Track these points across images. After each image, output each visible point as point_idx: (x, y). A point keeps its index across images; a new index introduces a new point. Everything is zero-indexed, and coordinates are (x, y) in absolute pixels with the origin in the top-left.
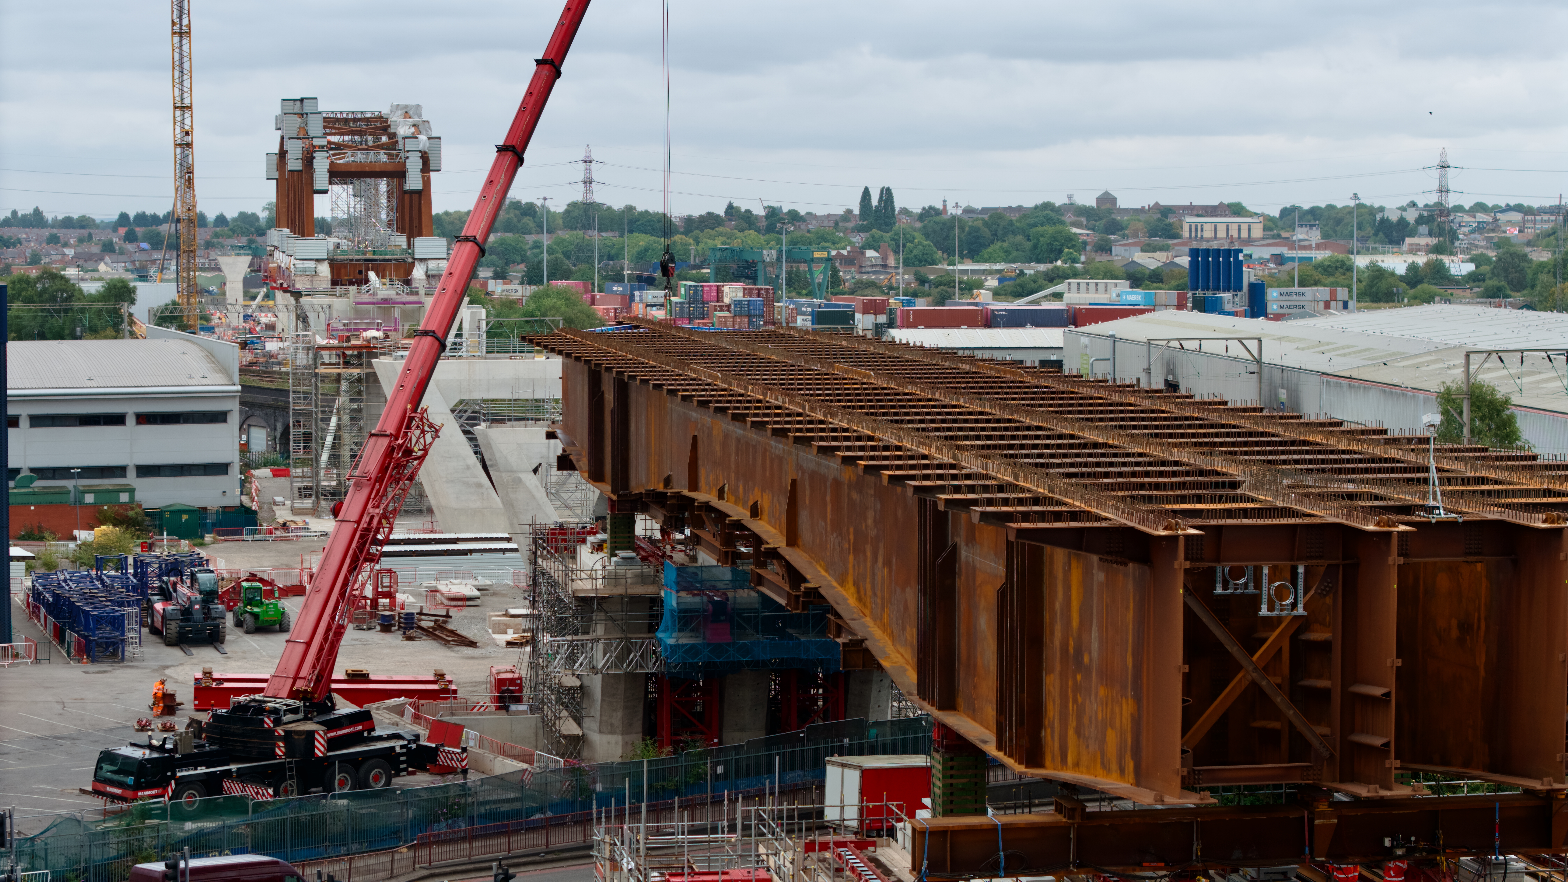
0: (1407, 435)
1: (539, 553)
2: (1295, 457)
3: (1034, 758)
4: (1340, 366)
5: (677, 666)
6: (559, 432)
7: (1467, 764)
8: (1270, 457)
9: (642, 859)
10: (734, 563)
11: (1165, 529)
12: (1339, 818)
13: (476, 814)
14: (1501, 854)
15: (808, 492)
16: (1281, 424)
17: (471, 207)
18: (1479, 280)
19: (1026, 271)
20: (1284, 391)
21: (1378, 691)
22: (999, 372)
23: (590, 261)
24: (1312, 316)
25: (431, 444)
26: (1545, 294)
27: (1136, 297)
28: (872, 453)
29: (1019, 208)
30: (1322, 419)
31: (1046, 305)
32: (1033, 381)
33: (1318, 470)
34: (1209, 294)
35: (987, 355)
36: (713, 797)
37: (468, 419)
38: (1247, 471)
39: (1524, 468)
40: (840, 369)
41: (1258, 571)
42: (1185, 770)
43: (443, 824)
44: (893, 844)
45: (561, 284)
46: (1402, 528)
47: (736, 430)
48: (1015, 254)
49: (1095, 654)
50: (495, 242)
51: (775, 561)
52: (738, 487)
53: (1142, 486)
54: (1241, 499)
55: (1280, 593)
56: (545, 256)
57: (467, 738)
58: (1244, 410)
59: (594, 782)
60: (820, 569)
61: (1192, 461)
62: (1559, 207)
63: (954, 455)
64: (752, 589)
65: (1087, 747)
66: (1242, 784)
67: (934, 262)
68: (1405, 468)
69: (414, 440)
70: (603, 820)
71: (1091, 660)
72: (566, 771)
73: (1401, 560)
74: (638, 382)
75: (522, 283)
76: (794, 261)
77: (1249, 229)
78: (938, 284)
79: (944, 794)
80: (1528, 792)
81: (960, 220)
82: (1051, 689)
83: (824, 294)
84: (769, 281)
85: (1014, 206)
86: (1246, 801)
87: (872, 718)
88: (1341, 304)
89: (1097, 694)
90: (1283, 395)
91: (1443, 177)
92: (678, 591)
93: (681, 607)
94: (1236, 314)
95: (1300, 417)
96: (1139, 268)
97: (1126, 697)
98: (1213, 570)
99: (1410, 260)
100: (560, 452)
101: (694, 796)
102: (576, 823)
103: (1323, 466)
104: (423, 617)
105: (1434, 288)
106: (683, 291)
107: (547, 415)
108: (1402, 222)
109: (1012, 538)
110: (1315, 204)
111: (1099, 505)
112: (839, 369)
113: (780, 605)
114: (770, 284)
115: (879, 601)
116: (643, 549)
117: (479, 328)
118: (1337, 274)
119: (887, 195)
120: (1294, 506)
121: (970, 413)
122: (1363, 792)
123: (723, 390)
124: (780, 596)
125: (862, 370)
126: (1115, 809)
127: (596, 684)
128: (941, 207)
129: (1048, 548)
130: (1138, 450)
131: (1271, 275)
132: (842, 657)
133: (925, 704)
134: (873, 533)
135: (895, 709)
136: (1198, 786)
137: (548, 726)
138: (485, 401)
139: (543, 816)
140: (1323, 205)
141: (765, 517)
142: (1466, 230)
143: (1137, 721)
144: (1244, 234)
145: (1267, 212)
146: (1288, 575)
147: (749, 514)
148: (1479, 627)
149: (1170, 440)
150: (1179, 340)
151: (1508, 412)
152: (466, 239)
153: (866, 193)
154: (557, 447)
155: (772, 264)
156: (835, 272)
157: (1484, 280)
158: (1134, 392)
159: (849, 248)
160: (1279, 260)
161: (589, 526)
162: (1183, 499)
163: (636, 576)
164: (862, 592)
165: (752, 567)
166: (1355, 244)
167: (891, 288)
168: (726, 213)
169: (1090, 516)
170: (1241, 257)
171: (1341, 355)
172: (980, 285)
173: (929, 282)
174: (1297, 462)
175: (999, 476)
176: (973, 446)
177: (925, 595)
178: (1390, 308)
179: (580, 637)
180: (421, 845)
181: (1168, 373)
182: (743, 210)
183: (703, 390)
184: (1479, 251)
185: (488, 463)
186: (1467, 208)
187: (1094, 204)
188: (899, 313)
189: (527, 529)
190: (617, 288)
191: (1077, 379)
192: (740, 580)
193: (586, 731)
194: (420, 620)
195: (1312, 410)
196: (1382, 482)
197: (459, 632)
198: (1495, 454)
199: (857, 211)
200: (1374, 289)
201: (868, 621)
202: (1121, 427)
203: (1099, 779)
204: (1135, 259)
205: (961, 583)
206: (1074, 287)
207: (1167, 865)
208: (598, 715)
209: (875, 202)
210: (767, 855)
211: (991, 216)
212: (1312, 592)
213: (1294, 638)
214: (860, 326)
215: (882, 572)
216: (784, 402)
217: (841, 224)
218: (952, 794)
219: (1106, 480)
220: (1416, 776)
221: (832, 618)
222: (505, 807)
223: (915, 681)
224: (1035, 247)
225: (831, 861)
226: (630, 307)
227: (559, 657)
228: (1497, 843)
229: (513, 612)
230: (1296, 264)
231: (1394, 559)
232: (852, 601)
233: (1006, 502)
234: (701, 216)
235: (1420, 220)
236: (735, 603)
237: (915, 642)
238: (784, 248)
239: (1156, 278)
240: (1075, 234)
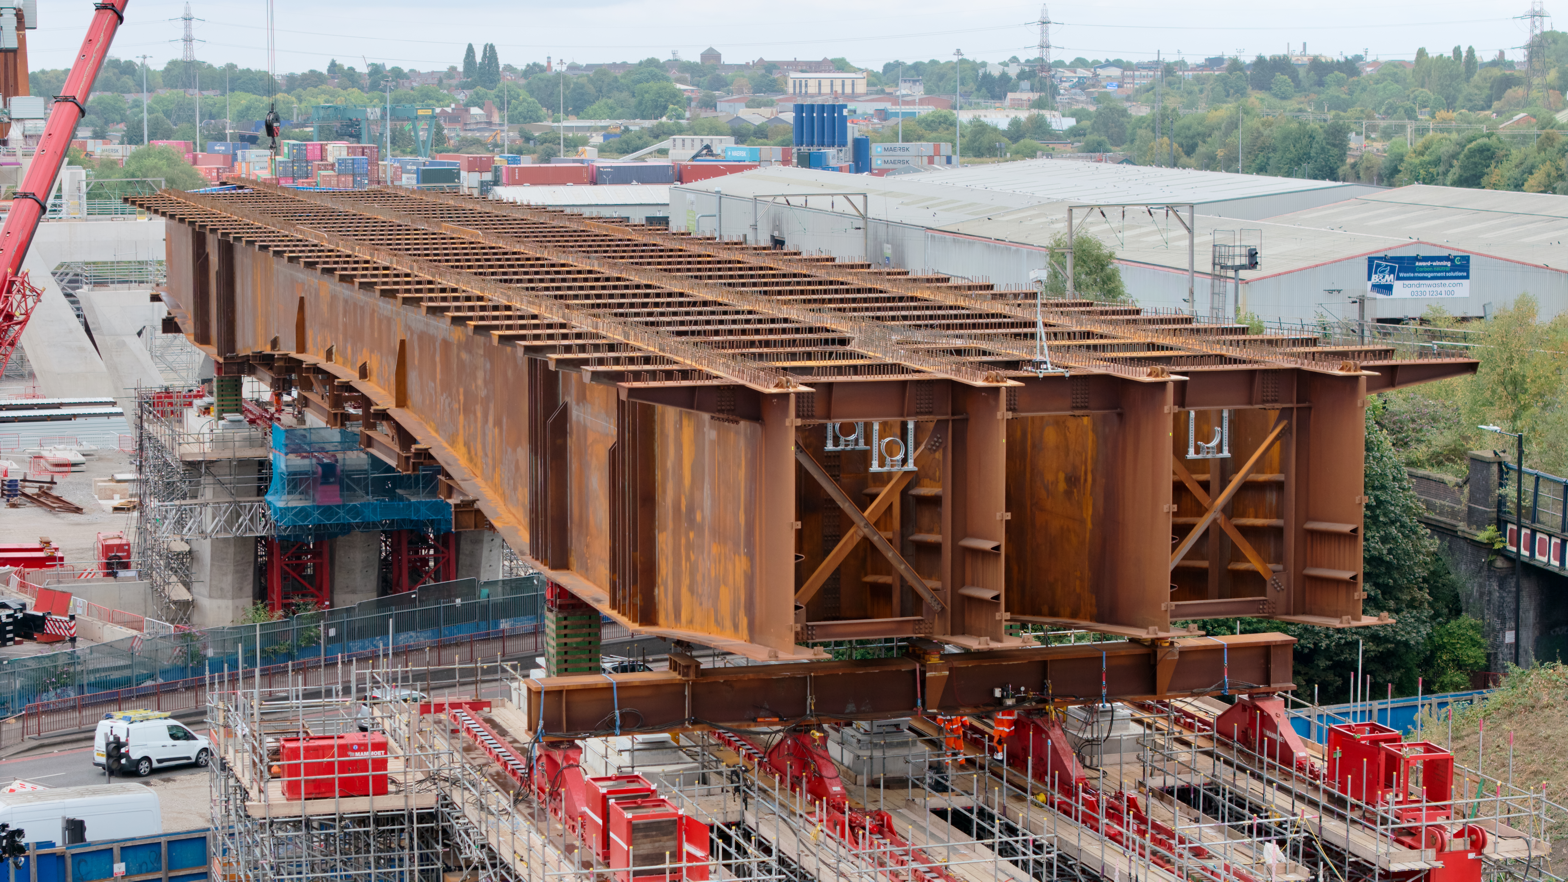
0: (1014, 291)
1: (145, 417)
2: (904, 313)
3: (648, 616)
4: (944, 221)
5: (286, 528)
6: (163, 295)
7: (1074, 615)
8: (879, 314)
9: (257, 725)
10: (343, 424)
11: (777, 386)
12: (951, 670)
13: (85, 683)
14: (1107, 701)
15: (417, 353)
16: (889, 280)
17: (71, 66)
18: (1080, 135)
19: (631, 128)
20: (889, 246)
21: (988, 545)
22: (607, 230)
23: (191, 119)
24: (916, 171)
25: (32, 308)
26: (1144, 149)
27: (741, 152)
28: (482, 313)
29: (624, 64)
30: (930, 275)
31: (652, 162)
32: (641, 239)
33: (926, 326)
34: (814, 149)
35: (595, 212)
36: (325, 660)
37: (70, 282)
38: (856, 328)
39: (1128, 322)
40: (448, 228)
41: (868, 427)
42: (799, 626)
43: (52, 693)
44: (508, 704)
45: (162, 144)
46: (1011, 383)
47: (344, 291)
48: (620, 110)
49: (707, 511)
50: (93, 101)
51: (384, 423)
52: (346, 348)
53: (752, 344)
54: (851, 355)
55: (890, 449)
56: (145, 115)
57: (74, 606)
58: (852, 267)
59: (205, 647)
60: (429, 430)
61: (801, 318)
62: (1157, 63)
63: (564, 314)
64: (361, 450)
65: (701, 604)
66: (854, 639)
67: (539, 119)
68: (1012, 324)
69: (15, 305)
70: (217, 686)
71: (703, 518)
72: (176, 637)
73: (1010, 415)
74: (244, 243)
75: (122, 143)
76: (398, 119)
77: (853, 85)
78: (543, 142)
79: (558, 653)
80: (1133, 640)
81: (564, 77)
82: (664, 547)
83: (429, 152)
84: (373, 140)
85: (618, 62)
86: (857, 655)
87: (484, 578)
88: (944, 159)
89: (709, 552)
90: (888, 250)
91: (1044, 33)
92: (286, 454)
93: (290, 470)
94: (840, 169)
95: (906, 273)
96: (744, 124)
97: (739, 555)
98: (824, 427)
99: (1012, 116)
100: (164, 315)
101: (306, 659)
102: (187, 689)
103: (931, 322)
104: (27, 484)
105: (1036, 143)
106: (286, 150)
107: (151, 278)
108: (1004, 77)
109: (624, 396)
110: (918, 60)
111: (710, 363)
112: (446, 229)
113: (390, 466)
114: (374, 142)
115: (490, 462)
116: (250, 412)
117: (79, 189)
118: (941, 129)
119: (490, 52)
120: (903, 363)
121: (579, 272)
122: (974, 644)
123: (330, 251)
124: (390, 457)
125: (469, 229)
126: (728, 665)
127: (205, 548)
128: (546, 64)
129: (659, 407)
130: (747, 308)
131: (875, 131)
132: (453, 517)
133: (538, 564)
134: (483, 393)
135: (506, 568)
136: (810, 641)
137: (157, 591)
138: (87, 263)
139: (153, 683)
140: (926, 61)
141: (374, 377)
142: (1067, 85)
143: (750, 579)
144: (848, 90)
145: (870, 68)
146: (898, 431)
147: (357, 375)
148: (1086, 480)
149: (779, 297)
150: (785, 196)
151: (1111, 266)
152: (66, 99)
153: (470, 50)
154: (161, 310)
155: (376, 122)
156: (439, 130)
157: (1085, 135)
158: (743, 249)
159: (453, 106)
160: (883, 115)
161: (195, 389)
162: (793, 356)
163: (245, 439)
164: (473, 453)
165: (362, 429)
166: (959, 100)
167: (496, 145)
168: (329, 70)
169: (700, 374)
170: (845, 112)
171: (945, 210)
172: (585, 142)
173: (534, 139)
174: (905, 318)
175: (609, 335)
176: (583, 305)
177: (536, 454)
178: (993, 162)
179: (188, 501)
180: (29, 715)
181: (774, 229)
182: (346, 68)
183: (310, 251)
184: (1080, 106)
185: (91, 327)
186: (1068, 63)
187: (698, 60)
188: (504, 171)
189: (133, 393)
190: (219, 147)
191: (684, 235)
192: (349, 441)
193: (196, 596)
194: (24, 487)
195: (917, 267)
196: (990, 337)
197: (64, 498)
198: (1099, 308)
199: (460, 69)
200: (976, 144)
201: (479, 481)
202: (730, 285)
203: (713, 636)
204: (740, 115)
205: (572, 443)
206: (679, 143)
207: (781, 719)
208: (208, 579)
209: (479, 59)
210: (382, 718)
211: (596, 73)
212: (922, 447)
213: (904, 493)
214: (466, 184)
215: (492, 432)
216: (391, 263)
217: (445, 81)
218: (566, 653)
219: (716, 338)
220: (1024, 626)
221: (443, 478)
222: (115, 675)
223: (528, 541)
224: (640, 103)
225: (447, 723)
226: (233, 166)
227: (167, 522)
228: (1104, 691)
229: (119, 477)
230: (900, 119)
231: (1003, 414)
232: (463, 462)
233: (617, 361)
234: (304, 74)
235: (1022, 76)
236: (344, 465)
237: (527, 501)
238: (388, 106)
239: (761, 134)
240: (679, 90)
